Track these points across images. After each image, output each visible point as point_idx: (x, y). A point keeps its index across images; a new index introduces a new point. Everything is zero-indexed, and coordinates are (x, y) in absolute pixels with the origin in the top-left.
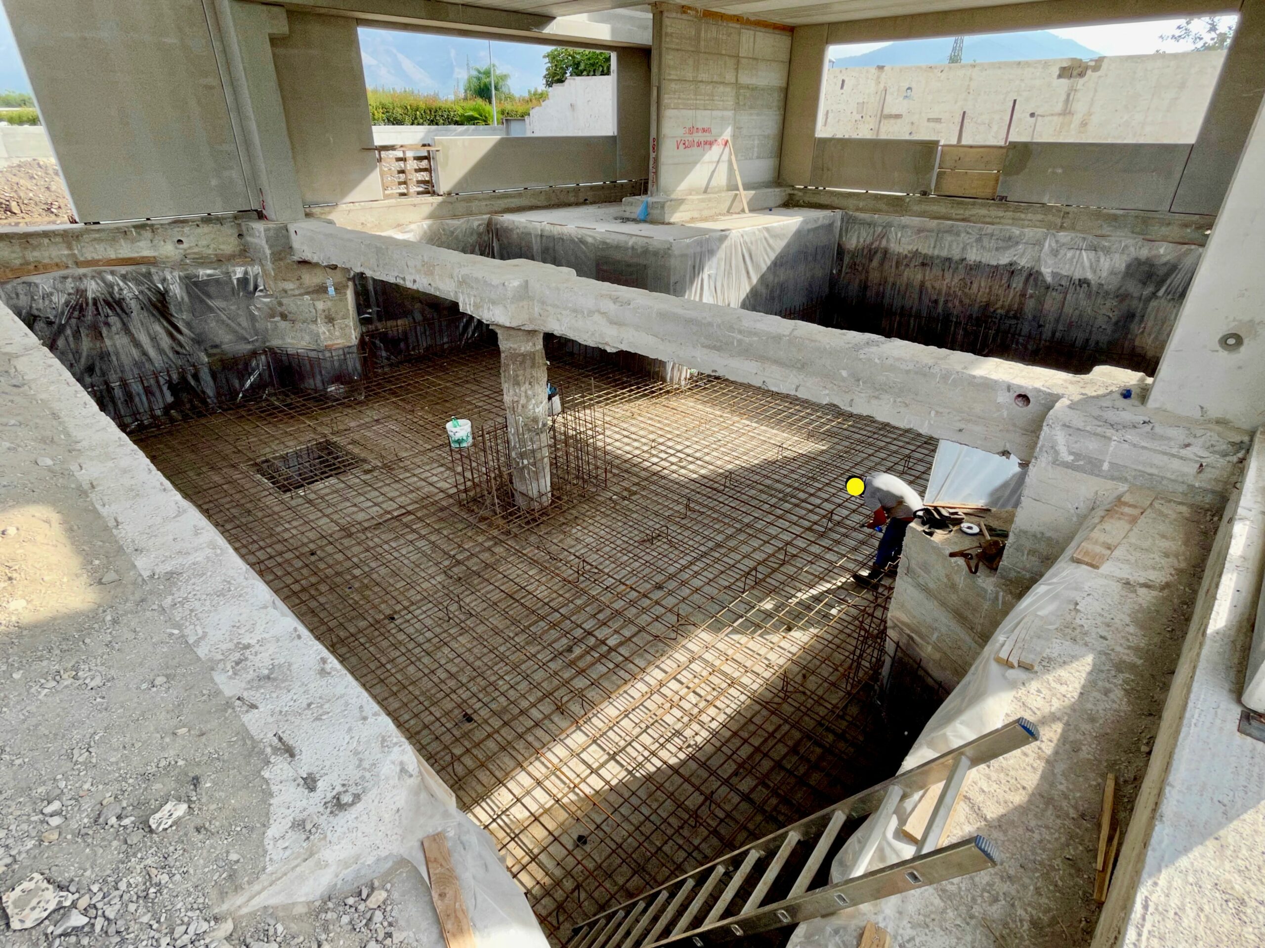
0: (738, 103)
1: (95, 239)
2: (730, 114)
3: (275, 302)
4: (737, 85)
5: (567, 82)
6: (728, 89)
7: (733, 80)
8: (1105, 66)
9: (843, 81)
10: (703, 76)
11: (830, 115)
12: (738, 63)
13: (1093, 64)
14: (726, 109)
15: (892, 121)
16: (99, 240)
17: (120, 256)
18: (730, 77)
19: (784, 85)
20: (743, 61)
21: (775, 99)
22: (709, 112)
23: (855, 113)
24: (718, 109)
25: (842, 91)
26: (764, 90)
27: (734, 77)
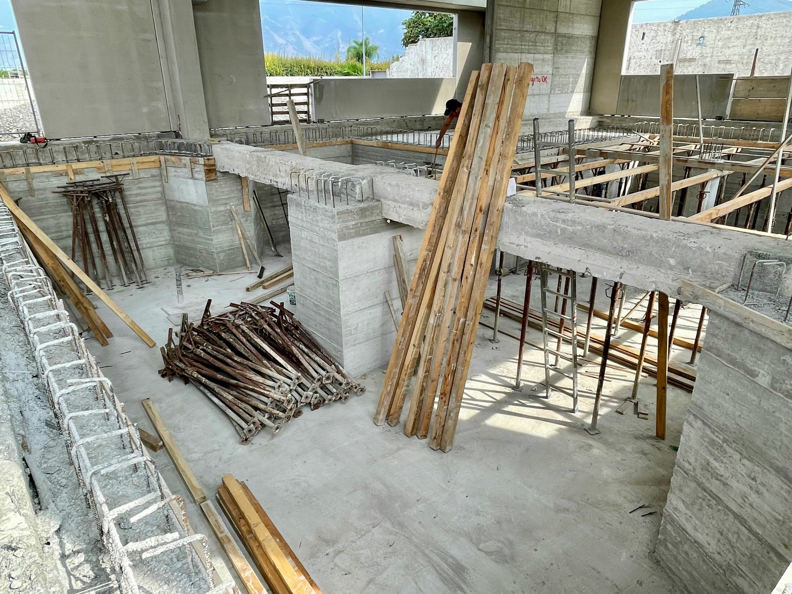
0: (556, 48)
2: (549, 57)
4: (556, 34)
5: (419, 43)
6: (548, 37)
7: (553, 31)
9: (644, 34)
10: (528, 27)
11: (633, 61)
12: (557, 17)
14: (546, 53)
15: (687, 64)
18: (550, 27)
19: (595, 34)
20: (561, 15)
21: (587, 47)
22: (532, 55)
23: (654, 58)
24: (539, 53)
25: (643, 41)
26: (578, 38)
27: (553, 28)
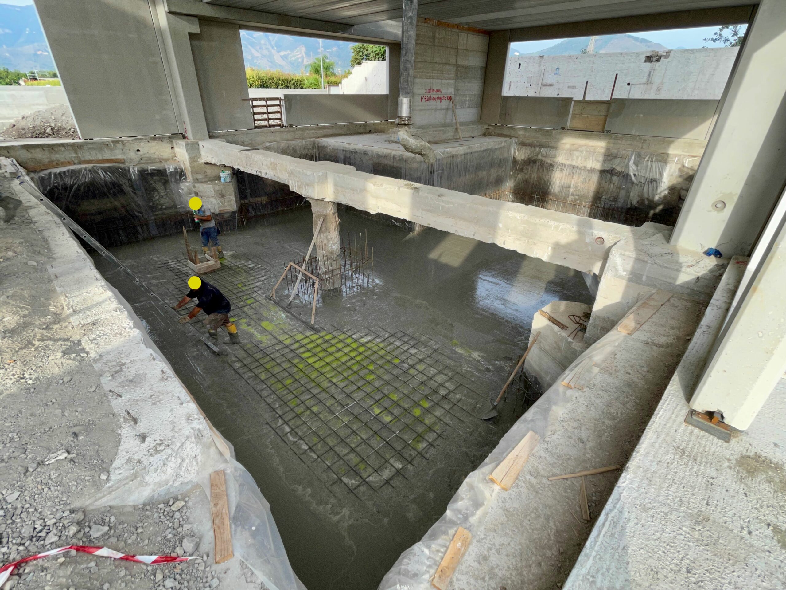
0: (457, 76)
1: (90, 148)
2: (452, 81)
3: (192, 186)
4: (457, 66)
5: (363, 64)
6: (451, 68)
7: (454, 63)
8: (672, 55)
9: (520, 64)
10: (437, 60)
11: (512, 84)
12: (457, 52)
13: (665, 54)
14: (450, 79)
15: (548, 88)
16: (93, 149)
17: (105, 158)
18: (452, 60)
19: (484, 66)
20: (460, 51)
21: (479, 74)
22: (440, 80)
23: (526, 83)
24: (445, 79)
25: (519, 70)
26: (472, 68)
27: (455, 61)
